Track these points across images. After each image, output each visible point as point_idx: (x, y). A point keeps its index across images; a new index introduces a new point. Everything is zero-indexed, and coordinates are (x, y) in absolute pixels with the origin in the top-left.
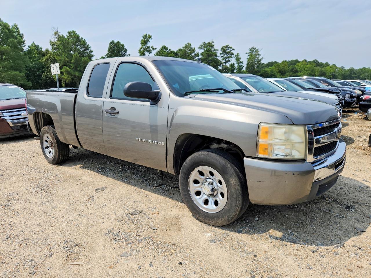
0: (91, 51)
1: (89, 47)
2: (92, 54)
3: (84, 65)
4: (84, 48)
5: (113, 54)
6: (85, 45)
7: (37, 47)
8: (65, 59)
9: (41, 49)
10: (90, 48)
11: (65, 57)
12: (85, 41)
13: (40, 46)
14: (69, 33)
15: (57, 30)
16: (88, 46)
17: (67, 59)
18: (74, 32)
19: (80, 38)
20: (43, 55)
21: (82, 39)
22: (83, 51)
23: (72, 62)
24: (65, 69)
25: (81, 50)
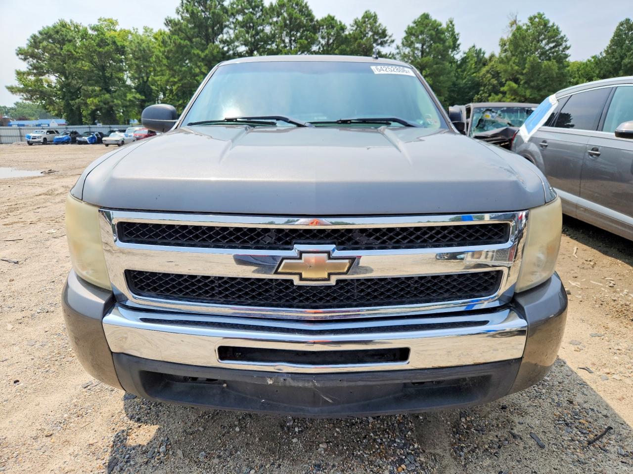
0: (567, 48)
1: (565, 39)
2: (567, 52)
3: (544, 75)
4: (553, 42)
5: (619, 48)
6: (557, 36)
7: (479, 53)
8: (512, 69)
9: (484, 53)
10: (566, 41)
11: (514, 65)
12: (557, 29)
13: (482, 51)
14: (531, 19)
15: (516, 16)
16: (562, 38)
17: (517, 68)
18: (540, 16)
19: (550, 24)
20: (484, 65)
21: (553, 26)
22: (551, 48)
23: (524, 71)
24: (509, 85)
25: (547, 48)
